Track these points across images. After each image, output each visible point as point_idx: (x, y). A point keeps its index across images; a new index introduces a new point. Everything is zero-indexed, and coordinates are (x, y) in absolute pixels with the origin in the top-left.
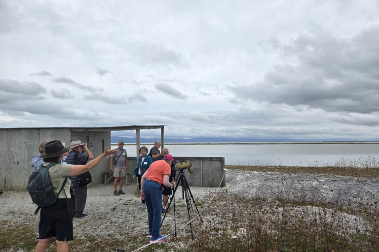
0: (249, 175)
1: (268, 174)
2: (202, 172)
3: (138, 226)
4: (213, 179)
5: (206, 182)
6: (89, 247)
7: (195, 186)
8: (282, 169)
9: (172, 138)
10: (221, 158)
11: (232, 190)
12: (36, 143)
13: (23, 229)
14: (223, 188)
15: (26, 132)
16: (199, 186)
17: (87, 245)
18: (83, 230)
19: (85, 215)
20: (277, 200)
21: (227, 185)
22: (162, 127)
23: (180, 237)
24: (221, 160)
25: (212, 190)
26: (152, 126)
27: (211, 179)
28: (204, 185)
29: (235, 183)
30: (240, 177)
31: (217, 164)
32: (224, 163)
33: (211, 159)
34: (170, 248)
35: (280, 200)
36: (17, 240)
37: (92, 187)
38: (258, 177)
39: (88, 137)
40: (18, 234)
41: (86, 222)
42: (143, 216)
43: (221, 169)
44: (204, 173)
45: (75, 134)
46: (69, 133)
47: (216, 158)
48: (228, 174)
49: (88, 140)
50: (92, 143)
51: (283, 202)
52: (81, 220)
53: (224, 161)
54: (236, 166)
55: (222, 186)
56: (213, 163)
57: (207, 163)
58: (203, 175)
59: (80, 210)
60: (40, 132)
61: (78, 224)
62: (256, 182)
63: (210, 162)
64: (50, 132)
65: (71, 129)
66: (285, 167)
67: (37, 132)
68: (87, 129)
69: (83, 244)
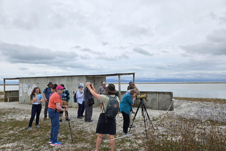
0: (191, 104)
1: (204, 104)
2: (158, 101)
3: (118, 129)
4: (165, 106)
5: (161, 107)
6: (92, 137)
7: (154, 109)
8: (216, 101)
9: (143, 80)
10: (171, 92)
11: (178, 113)
12: (71, 83)
13: (64, 125)
14: (172, 111)
15: (66, 78)
16: (156, 109)
17: (92, 136)
18: (91, 128)
19: (92, 121)
20: (209, 121)
21: (175, 109)
22: (134, 74)
23: (140, 137)
24: (171, 94)
25: (165, 112)
26: (127, 74)
27: (164, 106)
28: (160, 109)
29: (181, 108)
30: (184, 104)
31: (168, 96)
32: (172, 95)
33: (164, 93)
34: (134, 142)
35: (212, 121)
36: (61, 130)
37: (97, 107)
38: (197, 105)
39: (95, 80)
40: (62, 127)
41: (92, 124)
42: (121, 124)
43: (170, 99)
44: (159, 101)
45: (88, 79)
46: (85, 78)
47: (167, 92)
48: (175, 103)
49: (95, 82)
50: (97, 83)
51: (213, 123)
52: (90, 123)
53: (172, 94)
54: (183, 98)
55: (171, 110)
56: (165, 95)
57: (161, 95)
58: (158, 103)
59: (90, 118)
60: (73, 78)
61: (89, 125)
62: (195, 109)
63: (163, 95)
64: (77, 78)
65: (86, 76)
66: (220, 99)
67: (71, 78)
68: (94, 76)
69: (90, 135)
